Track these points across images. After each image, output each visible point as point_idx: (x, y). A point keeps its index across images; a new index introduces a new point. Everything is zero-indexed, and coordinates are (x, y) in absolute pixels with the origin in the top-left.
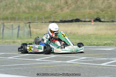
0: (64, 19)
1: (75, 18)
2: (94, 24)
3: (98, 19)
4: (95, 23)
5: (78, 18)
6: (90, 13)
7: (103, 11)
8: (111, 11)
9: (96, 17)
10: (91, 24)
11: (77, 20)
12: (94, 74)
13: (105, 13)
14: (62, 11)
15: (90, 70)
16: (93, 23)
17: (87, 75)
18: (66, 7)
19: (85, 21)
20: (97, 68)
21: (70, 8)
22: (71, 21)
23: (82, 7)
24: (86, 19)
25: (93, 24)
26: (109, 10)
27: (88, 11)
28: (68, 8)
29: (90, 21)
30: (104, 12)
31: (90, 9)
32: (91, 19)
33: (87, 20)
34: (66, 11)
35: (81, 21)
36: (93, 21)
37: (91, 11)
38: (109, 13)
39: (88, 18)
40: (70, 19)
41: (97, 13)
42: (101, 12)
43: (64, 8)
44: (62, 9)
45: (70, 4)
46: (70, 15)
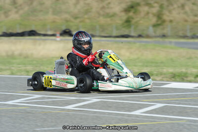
0: (10, 31)
1: (28, 29)
2: (61, 40)
3: (67, 31)
4: (62, 38)
5: (33, 28)
6: (54, 22)
7: (76, 18)
8: (89, 18)
9: (64, 28)
10: (55, 40)
11: (32, 33)
13: (81, 22)
14: (7, 17)
15: (44, 117)
16: (58, 37)
17: (39, 124)
18: (14, 10)
19: (45, 35)
20: (59, 113)
21: (21, 12)
22: (22, 34)
23: (41, 11)
24: (47, 31)
25: (58, 39)
26: (86, 16)
27: (50, 17)
28: (17, 12)
29: (54, 35)
30: (78, 20)
31: (55, 12)
32: (55, 31)
33: (50, 33)
34: (14, 16)
35: (39, 35)
36: (58, 35)
38: (87, 21)
39: (51, 29)
40: (20, 31)
41: (67, 21)
42: (72, 19)
43: (9, 11)
44: (6, 13)
45: (21, 5)
46: (20, 24)
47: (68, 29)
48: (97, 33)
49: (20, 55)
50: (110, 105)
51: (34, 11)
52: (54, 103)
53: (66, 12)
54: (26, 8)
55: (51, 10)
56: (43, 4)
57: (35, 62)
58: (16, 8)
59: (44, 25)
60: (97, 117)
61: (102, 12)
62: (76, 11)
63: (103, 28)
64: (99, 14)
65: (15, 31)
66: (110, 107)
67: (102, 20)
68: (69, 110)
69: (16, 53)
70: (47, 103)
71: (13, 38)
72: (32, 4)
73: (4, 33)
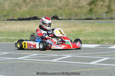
0: (22, 17)
1: (33, 16)
3: (55, 16)
4: (52, 21)
5: (36, 15)
6: (48, 11)
7: (60, 9)
8: (68, 9)
9: (54, 15)
11: (35, 18)
13: (63, 11)
14: (20, 9)
18: (25, 5)
20: (47, 64)
21: (29, 6)
22: (29, 19)
23: (40, 5)
26: (66, 8)
27: (46, 9)
28: (26, 6)
30: (62, 10)
31: (48, 6)
34: (25, 9)
35: (39, 19)
38: (67, 10)
41: (55, 11)
42: (58, 10)
43: (22, 6)
44: (20, 7)
45: (28, 2)
46: (28, 13)
47: (56, 16)
48: (73, 18)
49: (28, 31)
50: (78, 59)
51: (36, 5)
52: (45, 58)
53: (55, 6)
54: (32, 4)
55: (46, 5)
58: (25, 4)
59: (42, 14)
60: (69, 66)
61: (75, 5)
62: (60, 5)
63: (76, 14)
64: (73, 6)
65: (25, 18)
66: (78, 60)
67: (76, 10)
68: (53, 62)
69: (26, 30)
70: (41, 58)
72: (35, 1)
73: (19, 18)
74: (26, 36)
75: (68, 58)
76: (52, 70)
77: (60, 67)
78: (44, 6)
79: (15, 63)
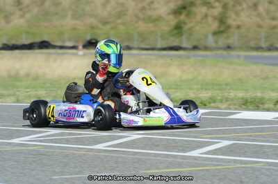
0: (13, 42)
1: (38, 40)
2: (85, 55)
3: (93, 41)
4: (86, 51)
5: (45, 38)
6: (74, 29)
7: (105, 23)
8: (123, 24)
9: (88, 38)
10: (76, 54)
11: (44, 45)
12: (77, 170)
13: (112, 28)
14: (8, 22)
15: (65, 160)
16: (80, 50)
17: (58, 171)
18: (18, 13)
19: (62, 47)
20: (84, 155)
21: (28, 15)
22: (30, 47)
23: (57, 14)
24: (64, 41)
25: (81, 53)
26: (119, 21)
27: (69, 22)
28: (22, 16)
29: (74, 47)
30: (108, 26)
31: (74, 17)
32: (77, 41)
33: (68, 44)
34: (18, 21)
35: (54, 47)
36: (80, 47)
37: (76, 22)
38: (121, 27)
39: (70, 40)
40: (27, 42)
41: (92, 28)
42: (100, 25)
43: (11, 14)
44: (7, 18)
45: (27, 6)
46: (27, 33)
47: (95, 39)
48: (136, 44)
49: (28, 75)
50: (157, 143)
51: (46, 14)
52: (77, 141)
53: (91, 16)
54: (36, 10)
55: (70, 13)
56: (59, 4)
57: (48, 85)
58: (21, 10)
59: (61, 34)
60: (139, 159)
61: (141, 15)
62: (105, 14)
63: (143, 37)
64: (136, 16)
65: (20, 42)
66: (157, 146)
67: (142, 26)
69: (22, 73)
70: (68, 141)
71: (17, 52)
72: (43, 3)
73: (5, 44)
74: (27, 88)
75: (134, 141)
76: (97, 169)
77: (116, 162)
78: (65, 17)
79: (6, 151)
